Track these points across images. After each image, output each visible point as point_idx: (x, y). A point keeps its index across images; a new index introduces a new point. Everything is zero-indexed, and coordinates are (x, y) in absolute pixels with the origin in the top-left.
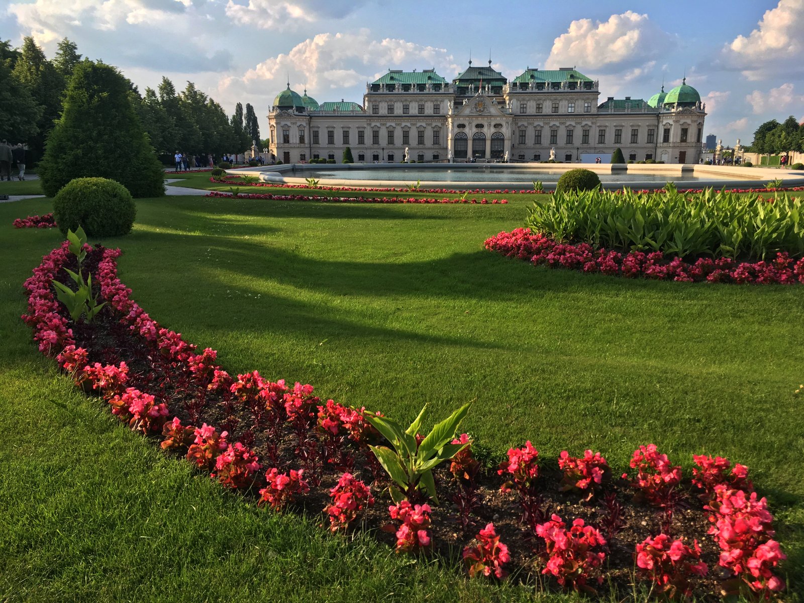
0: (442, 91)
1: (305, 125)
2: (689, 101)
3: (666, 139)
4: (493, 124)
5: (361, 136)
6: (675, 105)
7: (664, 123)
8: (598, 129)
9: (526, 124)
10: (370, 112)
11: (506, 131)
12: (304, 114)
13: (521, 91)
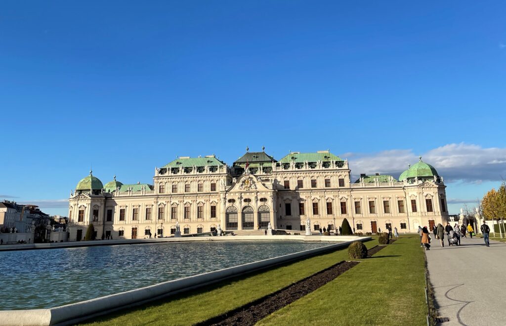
0: (217, 172)
1: (99, 204)
2: (427, 176)
3: (414, 209)
4: (259, 198)
5: (148, 212)
6: (416, 179)
7: (410, 195)
8: (353, 202)
9: (290, 198)
10: (156, 191)
11: (270, 204)
12: (100, 195)
13: (283, 170)
